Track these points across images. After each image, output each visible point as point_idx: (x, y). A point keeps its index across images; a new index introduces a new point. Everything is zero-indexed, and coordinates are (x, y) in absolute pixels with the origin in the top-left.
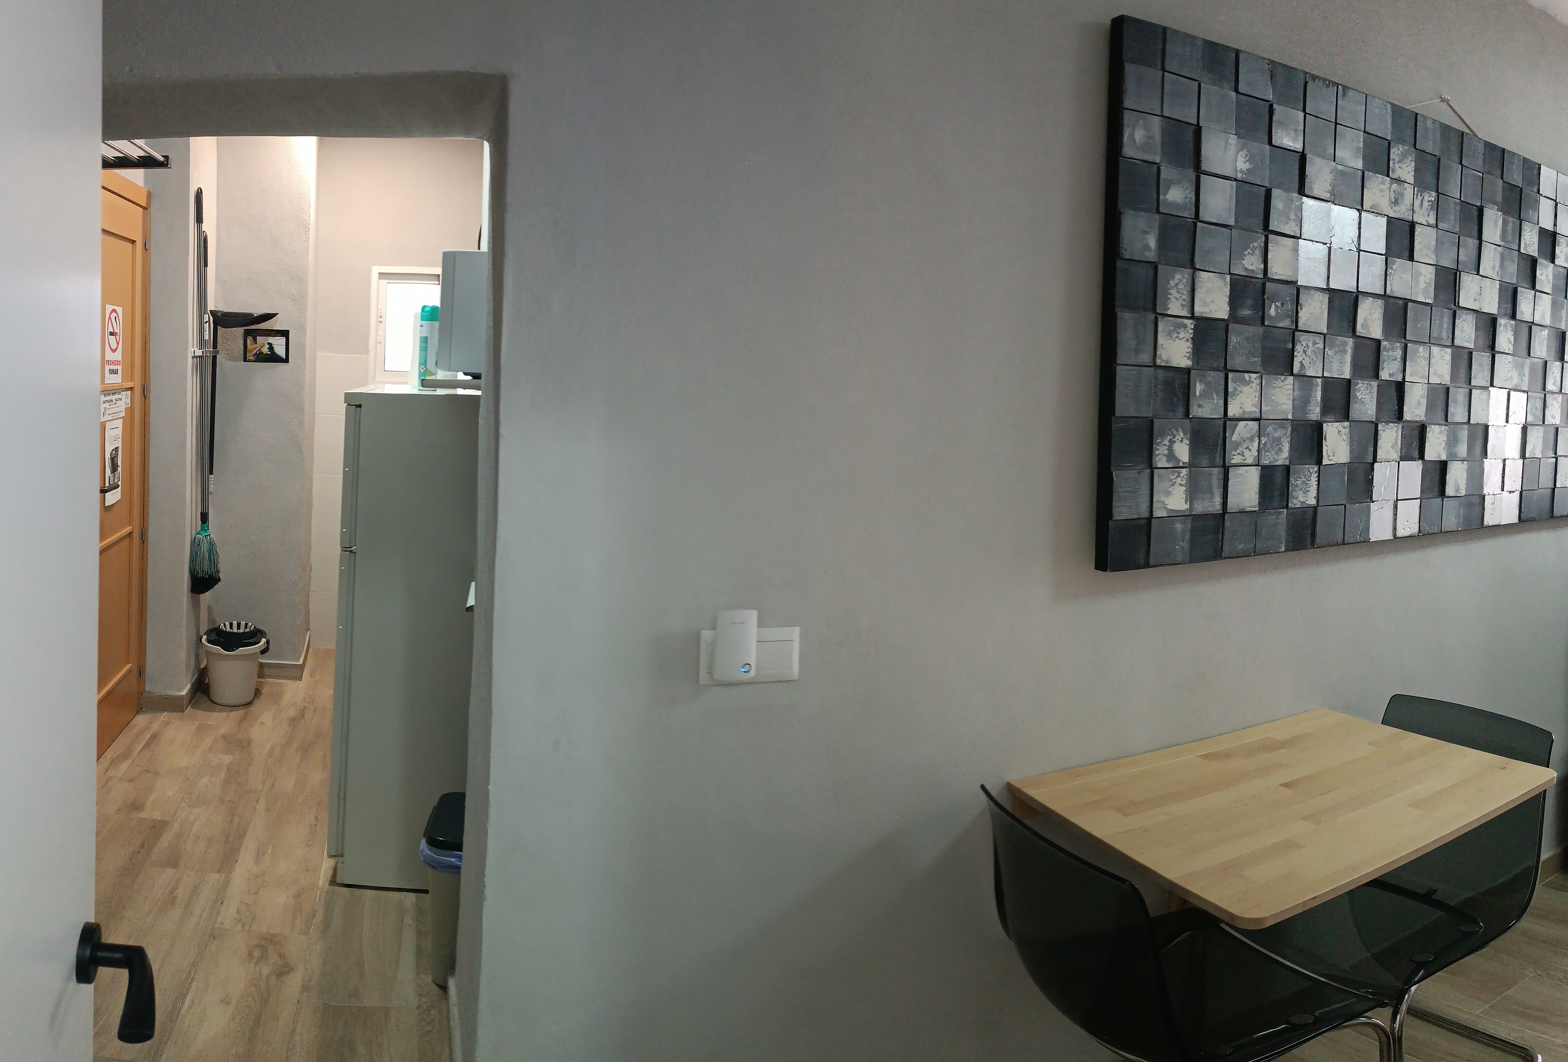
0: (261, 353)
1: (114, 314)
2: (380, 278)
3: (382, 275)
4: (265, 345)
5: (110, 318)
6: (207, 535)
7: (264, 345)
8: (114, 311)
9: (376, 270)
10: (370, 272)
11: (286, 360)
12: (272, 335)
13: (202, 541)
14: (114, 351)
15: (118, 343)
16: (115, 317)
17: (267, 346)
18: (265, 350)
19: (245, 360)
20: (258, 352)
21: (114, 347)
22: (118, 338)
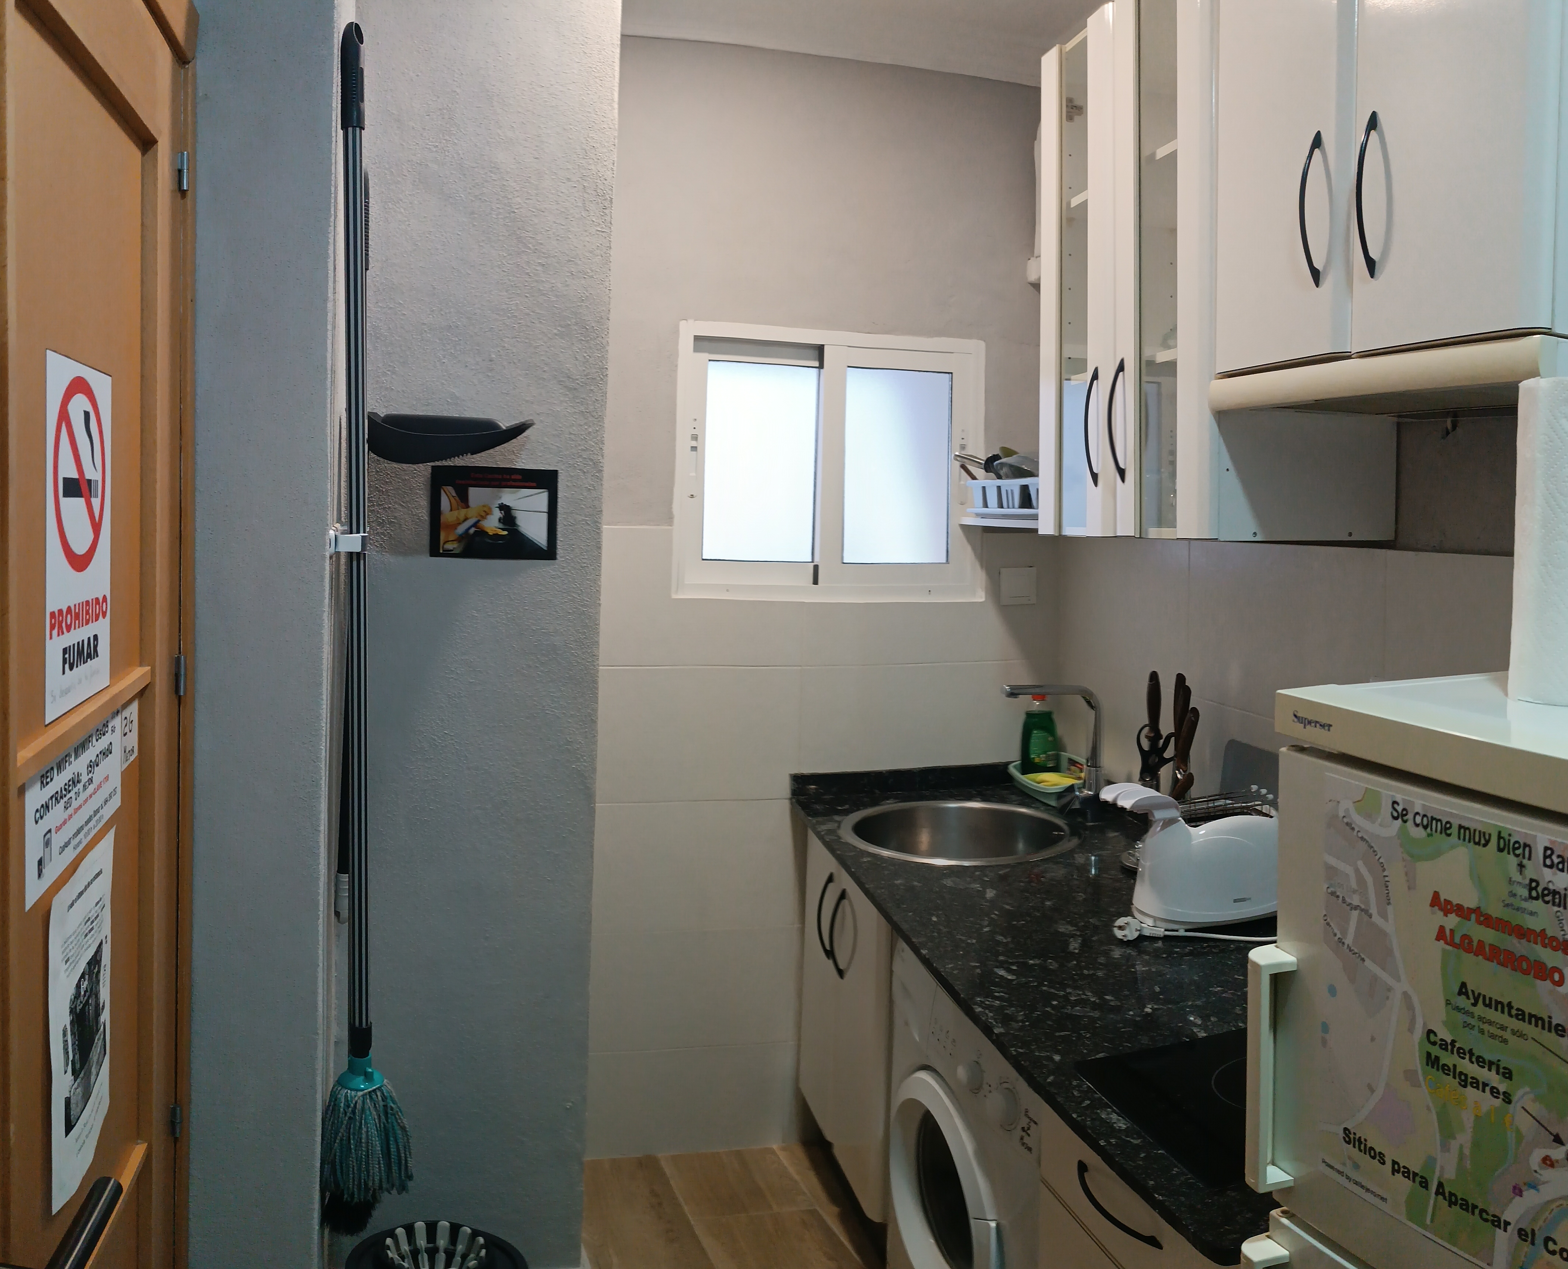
0: (482, 533)
1: (79, 404)
2: (696, 350)
3: (702, 342)
4: (490, 509)
5: (64, 416)
6: (374, 1091)
7: (487, 513)
8: (79, 386)
9: (689, 330)
10: (676, 332)
11: (549, 553)
12: (514, 484)
13: (363, 1110)
14: (80, 562)
15: (96, 527)
16: (87, 414)
17: (497, 514)
18: (493, 524)
19: (435, 550)
20: (472, 531)
21: (80, 546)
22: (96, 502)
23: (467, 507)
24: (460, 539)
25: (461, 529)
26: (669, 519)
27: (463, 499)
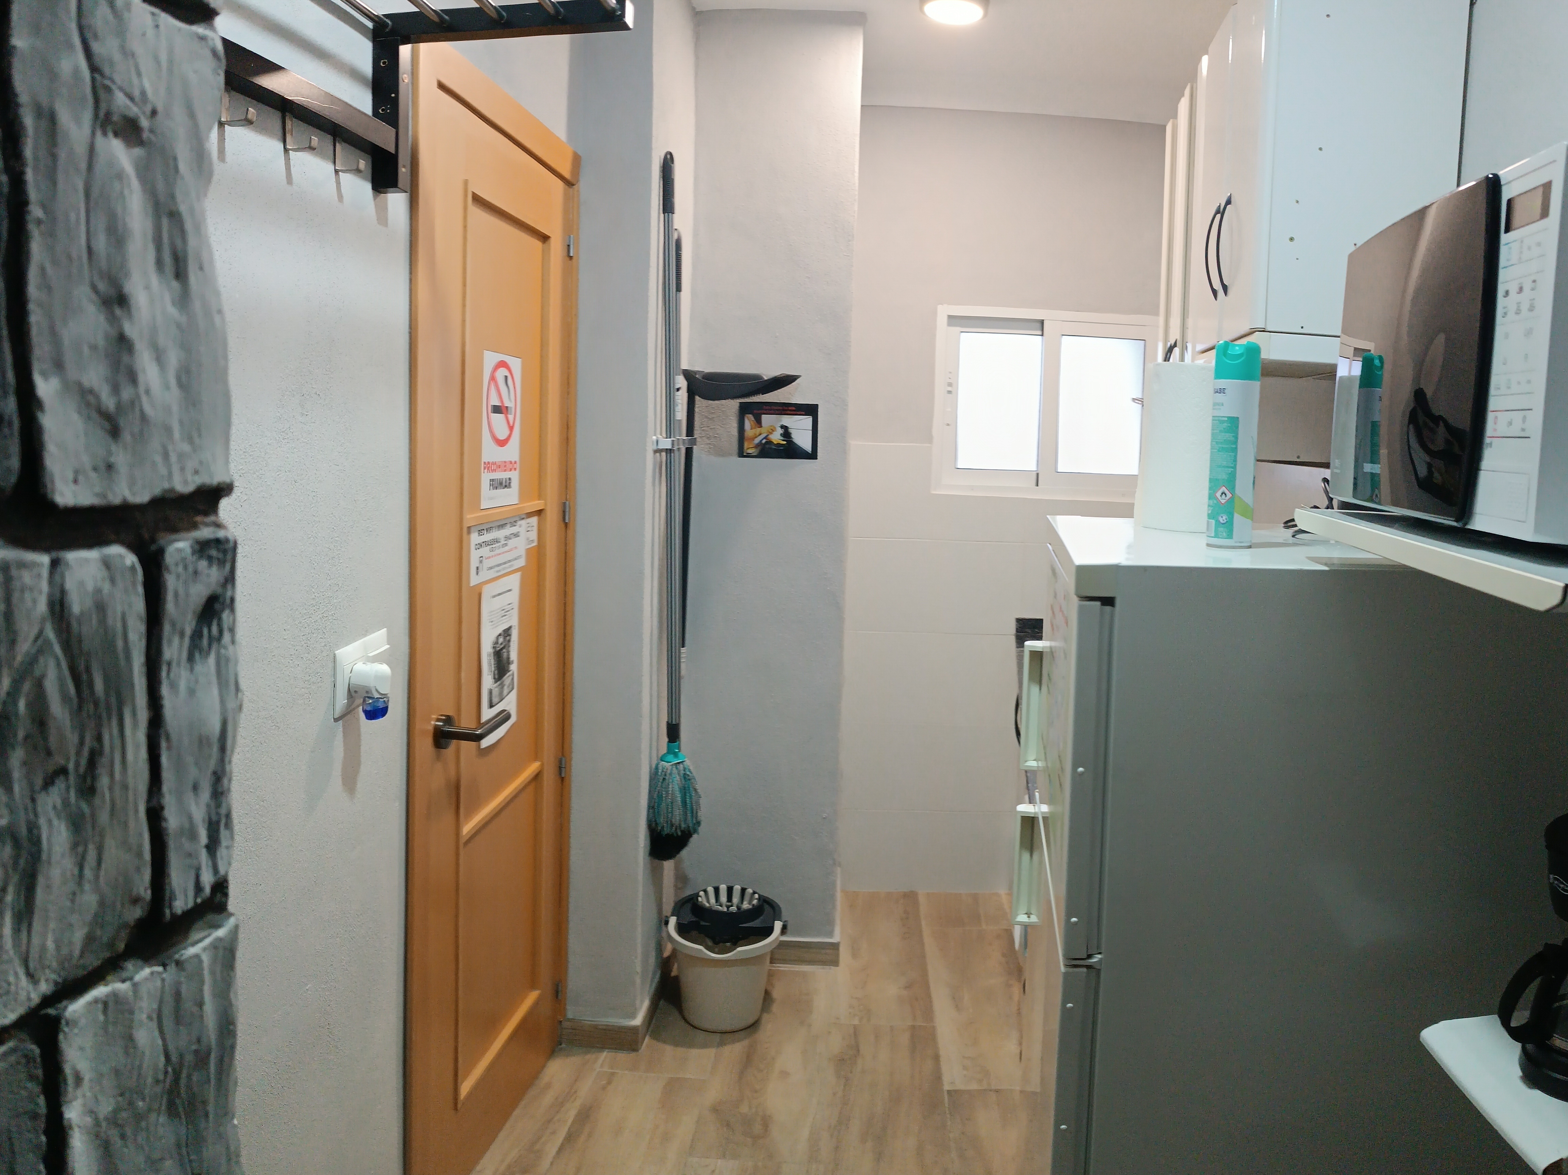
0: (770, 442)
2: (949, 324)
3: (953, 320)
4: (775, 428)
5: (493, 378)
6: (679, 763)
7: (773, 430)
8: (502, 364)
9: (944, 311)
10: (934, 313)
12: (789, 412)
13: (671, 774)
14: (502, 443)
15: (511, 428)
16: (506, 377)
17: (780, 431)
18: (777, 437)
19: (742, 454)
20: (764, 441)
21: (502, 434)
22: (511, 417)
23: (761, 426)
24: (757, 446)
25: (757, 441)
26: (930, 439)
27: (759, 422)
